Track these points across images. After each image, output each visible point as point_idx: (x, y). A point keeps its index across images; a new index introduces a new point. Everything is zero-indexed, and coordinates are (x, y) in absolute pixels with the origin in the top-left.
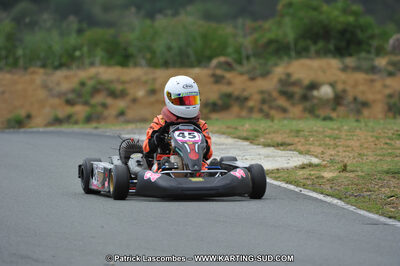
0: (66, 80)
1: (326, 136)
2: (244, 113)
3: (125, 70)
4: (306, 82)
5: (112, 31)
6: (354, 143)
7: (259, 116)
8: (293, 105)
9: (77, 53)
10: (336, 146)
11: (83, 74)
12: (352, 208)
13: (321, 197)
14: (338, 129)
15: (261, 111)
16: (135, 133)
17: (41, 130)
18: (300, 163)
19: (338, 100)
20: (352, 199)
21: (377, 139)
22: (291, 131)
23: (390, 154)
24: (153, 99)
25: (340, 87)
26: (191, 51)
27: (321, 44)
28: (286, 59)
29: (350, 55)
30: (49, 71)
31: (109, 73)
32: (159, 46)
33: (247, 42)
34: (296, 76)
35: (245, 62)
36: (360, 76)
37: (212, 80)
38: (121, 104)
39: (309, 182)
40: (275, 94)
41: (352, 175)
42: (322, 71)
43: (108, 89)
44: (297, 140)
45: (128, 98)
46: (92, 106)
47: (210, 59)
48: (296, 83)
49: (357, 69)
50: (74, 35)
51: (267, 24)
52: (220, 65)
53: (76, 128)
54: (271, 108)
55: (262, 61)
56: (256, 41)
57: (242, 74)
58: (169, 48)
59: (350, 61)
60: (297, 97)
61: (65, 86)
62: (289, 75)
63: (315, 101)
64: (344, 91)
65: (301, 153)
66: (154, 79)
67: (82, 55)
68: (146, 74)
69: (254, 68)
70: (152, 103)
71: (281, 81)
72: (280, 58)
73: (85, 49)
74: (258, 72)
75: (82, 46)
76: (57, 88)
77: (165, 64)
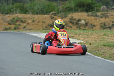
0: (9, 17)
1: (84, 35)
3: (26, 15)
4: (77, 19)
5: (22, 4)
6: (93, 37)
8: (73, 26)
9: (12, 10)
10: (88, 38)
11: (14, 16)
12: (93, 56)
14: (88, 33)
16: (30, 33)
17: (3, 32)
19: (86, 24)
20: (93, 53)
21: (99, 36)
22: (74, 33)
23: (103, 40)
24: (33, 23)
25: (87, 21)
26: (44, 10)
27: (82, 8)
28: (71, 12)
29: (90, 12)
30: (4, 15)
31: (21, 16)
32: (36, 8)
33: (61, 7)
34: (74, 18)
35: (60, 13)
36: (93, 18)
37: (50, 18)
38: (24, 25)
40: (68, 22)
41: (93, 46)
42: (82, 16)
43: (21, 20)
44: (76, 36)
45: (27, 23)
46: (17, 25)
47: (50, 12)
49: (92, 15)
50: (11, 5)
51: (66, 3)
52: (53, 14)
53: (13, 31)
54: (67, 26)
55: (65, 13)
56: (63, 7)
57: (59, 16)
58: (38, 9)
60: (75, 23)
61: (8, 19)
62: (72, 17)
63: (80, 25)
64: (88, 22)
65: (78, 39)
66: (34, 18)
67: (13, 10)
68: (32, 16)
69: (63, 15)
70: (33, 25)
71: (70, 19)
72: (70, 12)
73: (14, 9)
74: (64, 16)
75: (13, 8)
76: (6, 20)
77: (37, 14)
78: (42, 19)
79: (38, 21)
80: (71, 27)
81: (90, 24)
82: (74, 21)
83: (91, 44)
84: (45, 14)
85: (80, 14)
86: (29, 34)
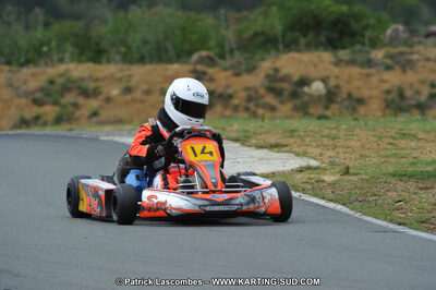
0: (33, 78)
1: (323, 136)
2: (228, 113)
3: (98, 67)
4: (296, 78)
5: (81, 23)
6: (355, 144)
7: (246, 115)
8: (282, 103)
9: (45, 49)
10: (335, 147)
11: (51, 72)
12: (358, 215)
13: (322, 202)
14: (336, 128)
15: (247, 109)
16: (114, 135)
17: (11, 132)
18: (297, 166)
19: (331, 97)
20: (357, 204)
21: (380, 139)
22: (285, 131)
23: (395, 155)
24: (128, 97)
25: (333, 82)
26: (169, 45)
27: (311, 36)
28: (273, 52)
29: (344, 48)
30: (14, 68)
31: (80, 70)
32: (135, 39)
33: (230, 34)
34: (284, 72)
36: (355, 70)
37: (193, 76)
38: (94, 104)
39: (309, 187)
40: (262, 91)
41: (355, 178)
42: (313, 65)
43: (79, 88)
44: (292, 140)
45: (101, 97)
46: (64, 106)
47: (190, 53)
48: (285, 79)
49: (352, 62)
50: (40, 28)
52: (201, 60)
53: (49, 130)
54: (257, 105)
55: (247, 55)
56: (239, 33)
57: (225, 69)
58: (145, 42)
59: (344, 54)
60: (286, 93)
61: (33, 85)
62: (277, 70)
63: (306, 99)
64: (337, 87)
65: (298, 155)
66: (130, 76)
67: (50, 50)
68: (121, 70)
69: (239, 62)
70: (127, 103)
71: (268, 76)
72: (267, 51)
73: (54, 44)
74: (243, 67)
75: (50, 41)
76: (24, 87)
77: (142, 60)
78: (160, 79)
79: (145, 87)
80: (273, 109)
81: (345, 96)
82: (285, 85)
83: (347, 172)
84: (170, 61)
85: (306, 57)
86: (110, 138)
